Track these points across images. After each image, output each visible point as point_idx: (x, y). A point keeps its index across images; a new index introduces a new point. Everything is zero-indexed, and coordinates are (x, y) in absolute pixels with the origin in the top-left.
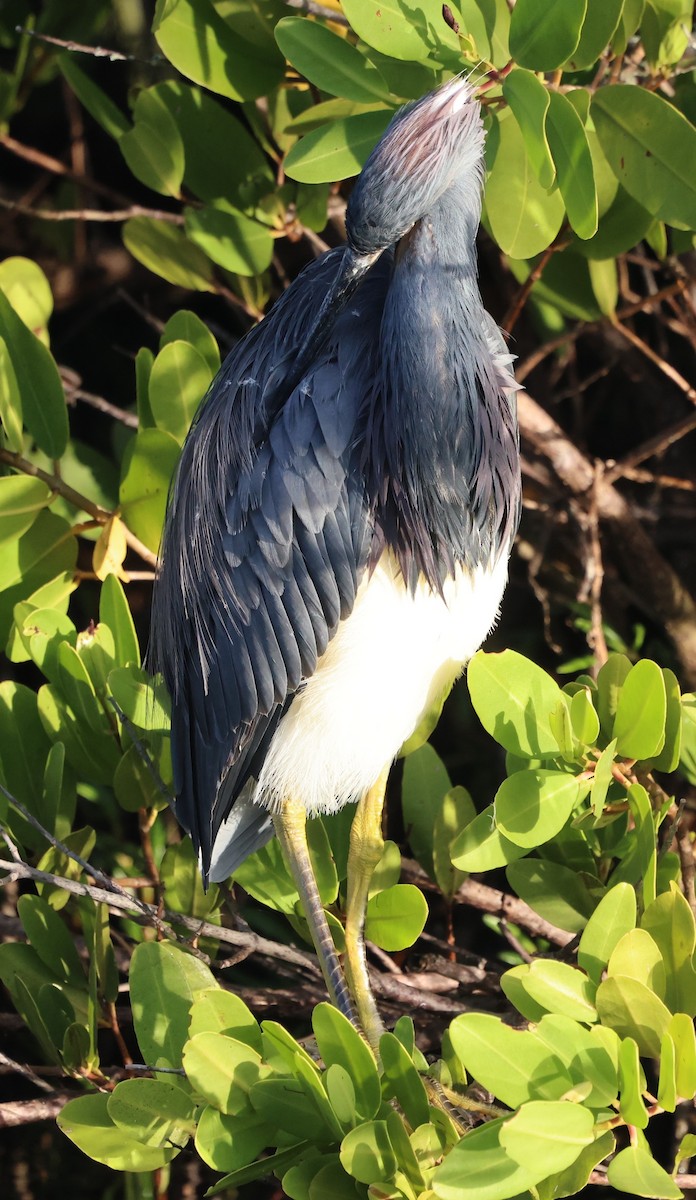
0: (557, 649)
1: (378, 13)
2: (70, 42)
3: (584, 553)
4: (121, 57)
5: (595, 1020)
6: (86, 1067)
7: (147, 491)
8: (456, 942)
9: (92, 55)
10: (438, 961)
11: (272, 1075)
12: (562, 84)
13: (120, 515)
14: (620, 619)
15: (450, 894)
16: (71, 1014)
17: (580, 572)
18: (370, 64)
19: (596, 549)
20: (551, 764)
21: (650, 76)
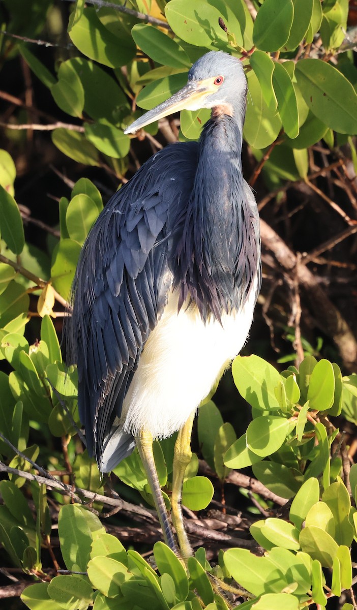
0: (277, 350)
1: (185, 22)
2: (25, 38)
3: (291, 301)
4: (51, 45)
5: (299, 549)
6: (35, 569)
7: (65, 271)
8: (226, 503)
9: (36, 44)
10: (217, 513)
11: (132, 578)
12: (280, 58)
13: (51, 283)
14: (310, 335)
15: (223, 478)
16: (27, 542)
17: (289, 310)
18: (181, 49)
19: (297, 299)
20: (275, 413)
21: (325, 54)
